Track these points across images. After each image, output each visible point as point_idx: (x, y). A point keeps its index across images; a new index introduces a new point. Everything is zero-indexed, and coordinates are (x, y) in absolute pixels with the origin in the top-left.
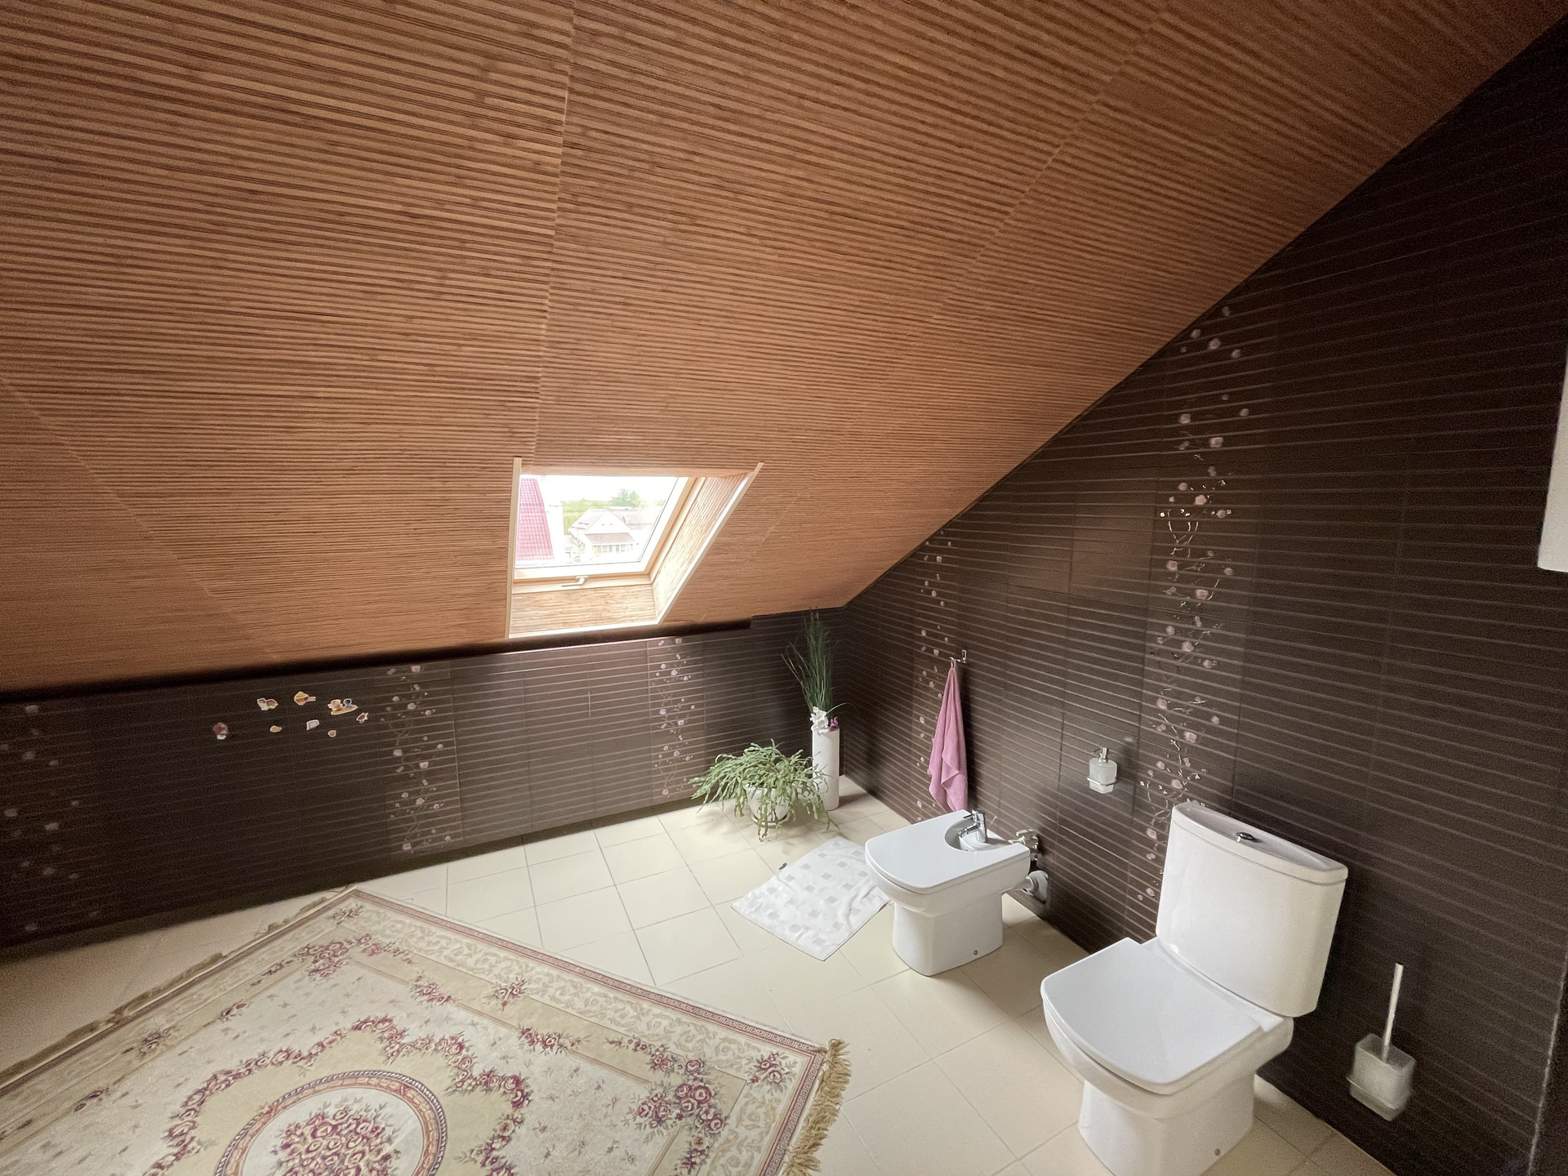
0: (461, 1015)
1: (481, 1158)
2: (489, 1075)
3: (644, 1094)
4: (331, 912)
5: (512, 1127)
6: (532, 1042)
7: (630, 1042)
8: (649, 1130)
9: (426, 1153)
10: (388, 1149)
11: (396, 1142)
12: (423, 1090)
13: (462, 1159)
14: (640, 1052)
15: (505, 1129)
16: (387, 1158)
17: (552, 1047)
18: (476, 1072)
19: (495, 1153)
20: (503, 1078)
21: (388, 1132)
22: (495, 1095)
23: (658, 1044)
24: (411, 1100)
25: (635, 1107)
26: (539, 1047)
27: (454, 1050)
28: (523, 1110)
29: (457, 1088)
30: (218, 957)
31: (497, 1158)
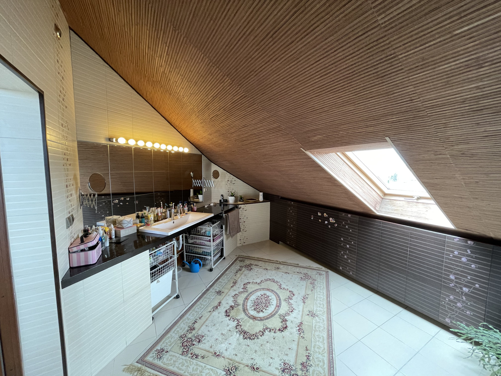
0: (301, 308)
1: (265, 328)
2: (286, 321)
3: (291, 363)
4: (318, 271)
5: (273, 331)
6: (299, 326)
7: (309, 353)
8: (280, 368)
9: (264, 317)
10: (264, 310)
11: (266, 311)
12: (278, 310)
13: (264, 325)
14: (306, 358)
15: (273, 330)
16: (262, 311)
17: (299, 331)
18: (286, 318)
19: (266, 330)
20: (286, 324)
21: (267, 308)
22: (281, 324)
23: (311, 363)
24: (275, 309)
25: (286, 361)
26: (298, 328)
27: (290, 311)
28: (278, 332)
29: (280, 316)
30: (298, 264)
31: (265, 331)
